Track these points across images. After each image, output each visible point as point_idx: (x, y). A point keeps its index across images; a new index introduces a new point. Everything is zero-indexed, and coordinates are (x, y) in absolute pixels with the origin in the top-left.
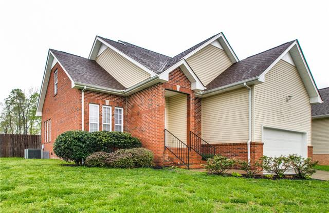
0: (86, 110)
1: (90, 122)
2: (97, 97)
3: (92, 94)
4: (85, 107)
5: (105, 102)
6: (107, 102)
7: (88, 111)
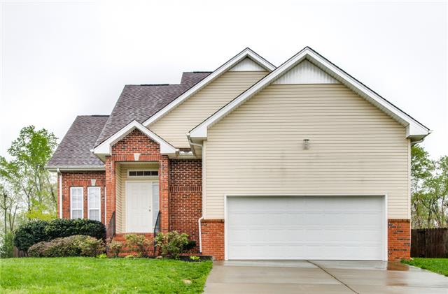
0: (67, 195)
1: (71, 209)
2: (79, 178)
3: (73, 175)
4: (63, 192)
5: (90, 182)
6: (93, 182)
7: (69, 196)
